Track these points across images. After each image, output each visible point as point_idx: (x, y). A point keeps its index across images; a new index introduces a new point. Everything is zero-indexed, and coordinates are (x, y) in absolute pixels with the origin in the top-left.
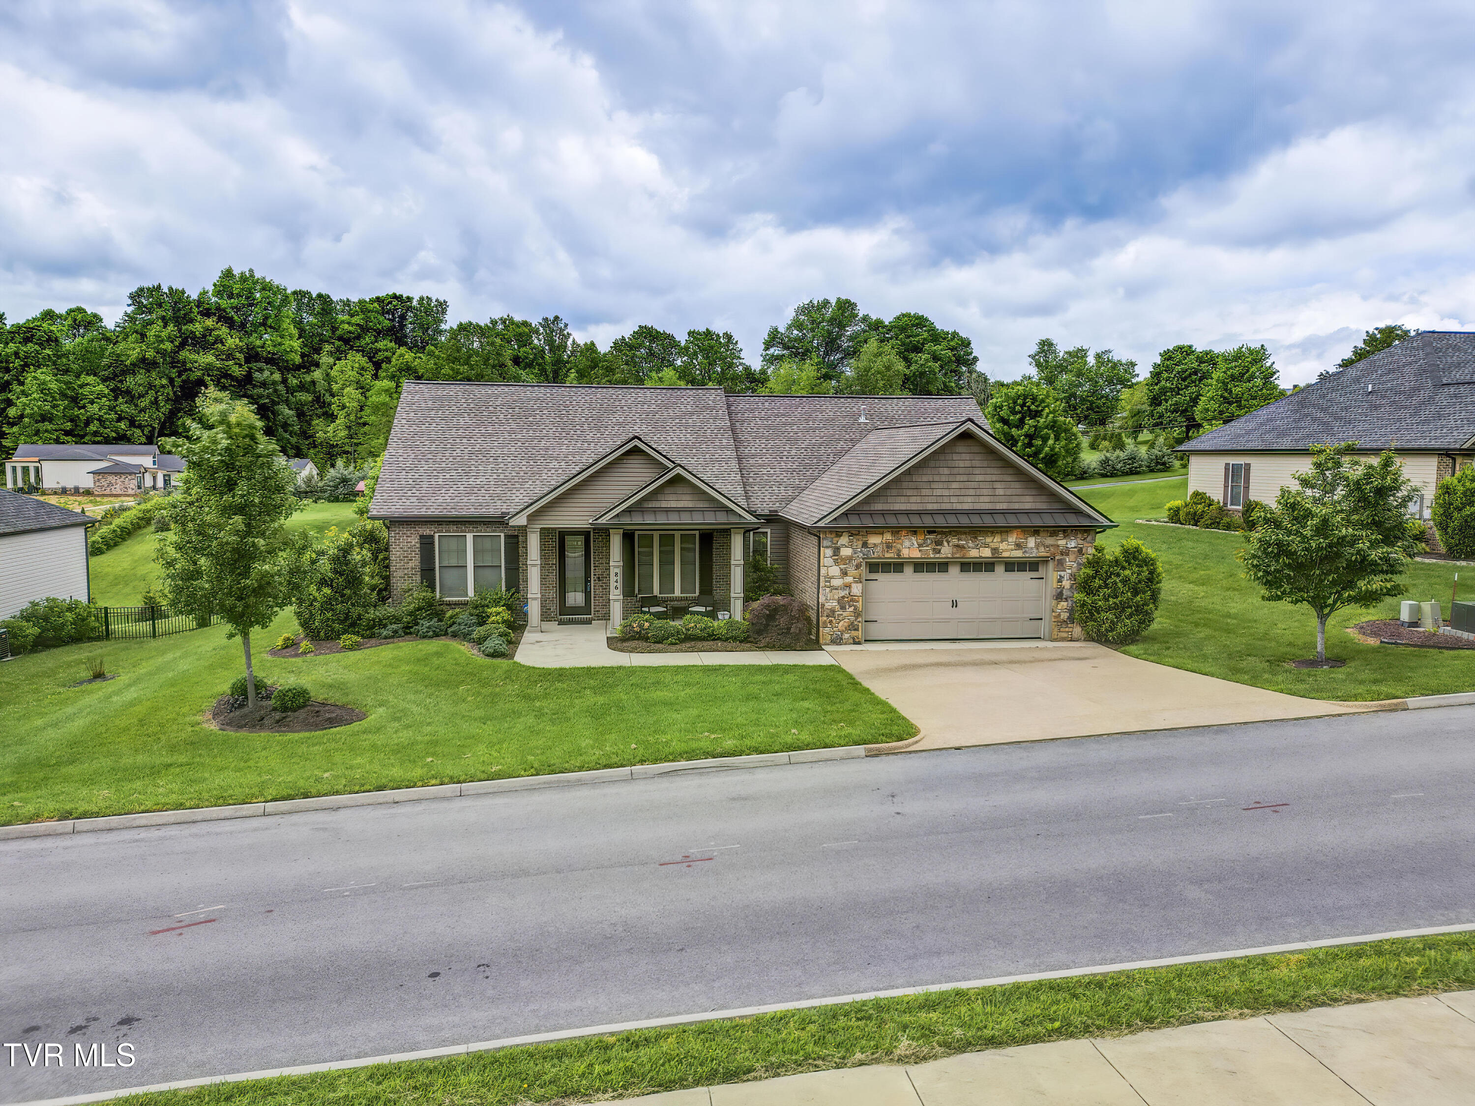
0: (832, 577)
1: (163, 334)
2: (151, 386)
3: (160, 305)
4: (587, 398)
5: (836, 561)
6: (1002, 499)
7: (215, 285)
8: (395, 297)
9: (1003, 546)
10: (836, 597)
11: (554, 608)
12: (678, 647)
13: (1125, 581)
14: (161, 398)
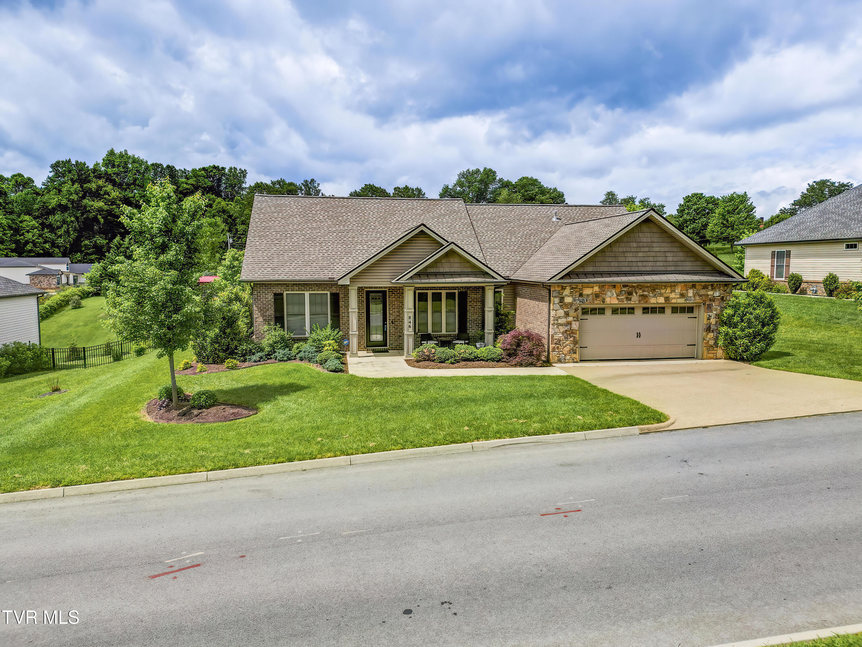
0: (559, 317)
1: (71, 190)
2: (64, 222)
3: (70, 172)
4: (375, 206)
5: (561, 306)
6: (671, 263)
7: (104, 160)
8: (215, 167)
9: (672, 295)
10: (562, 331)
11: (364, 342)
12: (456, 365)
13: (757, 318)
14: (71, 229)
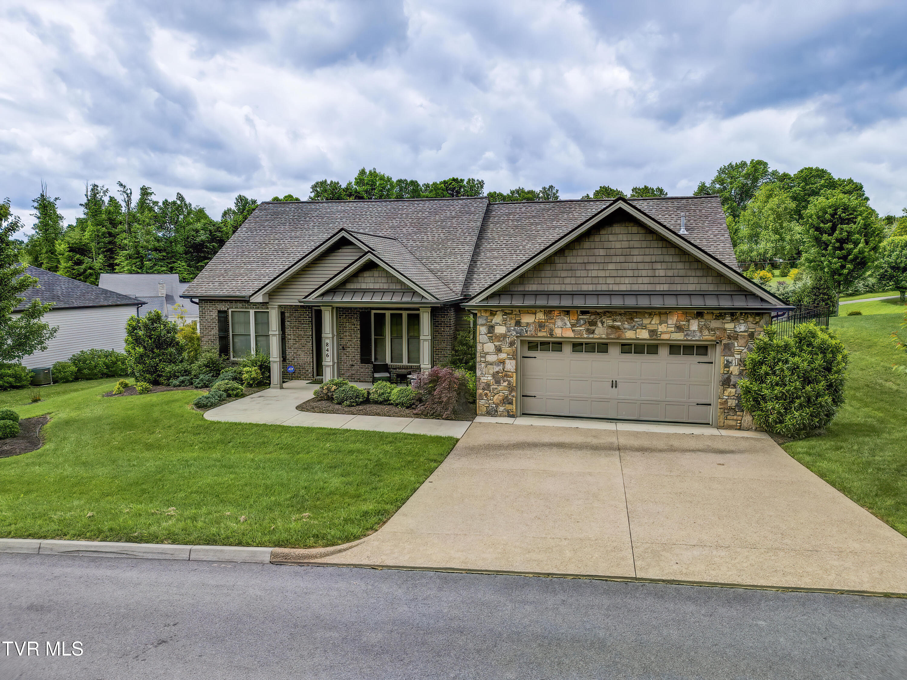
3: (325, 191)
5: (490, 339)
6: (663, 280)
7: (356, 179)
8: (454, 180)
10: (491, 372)
